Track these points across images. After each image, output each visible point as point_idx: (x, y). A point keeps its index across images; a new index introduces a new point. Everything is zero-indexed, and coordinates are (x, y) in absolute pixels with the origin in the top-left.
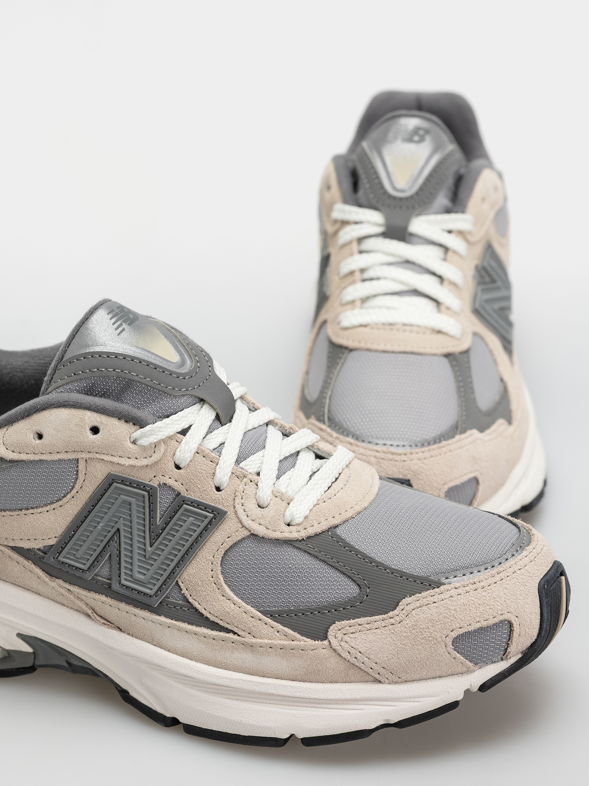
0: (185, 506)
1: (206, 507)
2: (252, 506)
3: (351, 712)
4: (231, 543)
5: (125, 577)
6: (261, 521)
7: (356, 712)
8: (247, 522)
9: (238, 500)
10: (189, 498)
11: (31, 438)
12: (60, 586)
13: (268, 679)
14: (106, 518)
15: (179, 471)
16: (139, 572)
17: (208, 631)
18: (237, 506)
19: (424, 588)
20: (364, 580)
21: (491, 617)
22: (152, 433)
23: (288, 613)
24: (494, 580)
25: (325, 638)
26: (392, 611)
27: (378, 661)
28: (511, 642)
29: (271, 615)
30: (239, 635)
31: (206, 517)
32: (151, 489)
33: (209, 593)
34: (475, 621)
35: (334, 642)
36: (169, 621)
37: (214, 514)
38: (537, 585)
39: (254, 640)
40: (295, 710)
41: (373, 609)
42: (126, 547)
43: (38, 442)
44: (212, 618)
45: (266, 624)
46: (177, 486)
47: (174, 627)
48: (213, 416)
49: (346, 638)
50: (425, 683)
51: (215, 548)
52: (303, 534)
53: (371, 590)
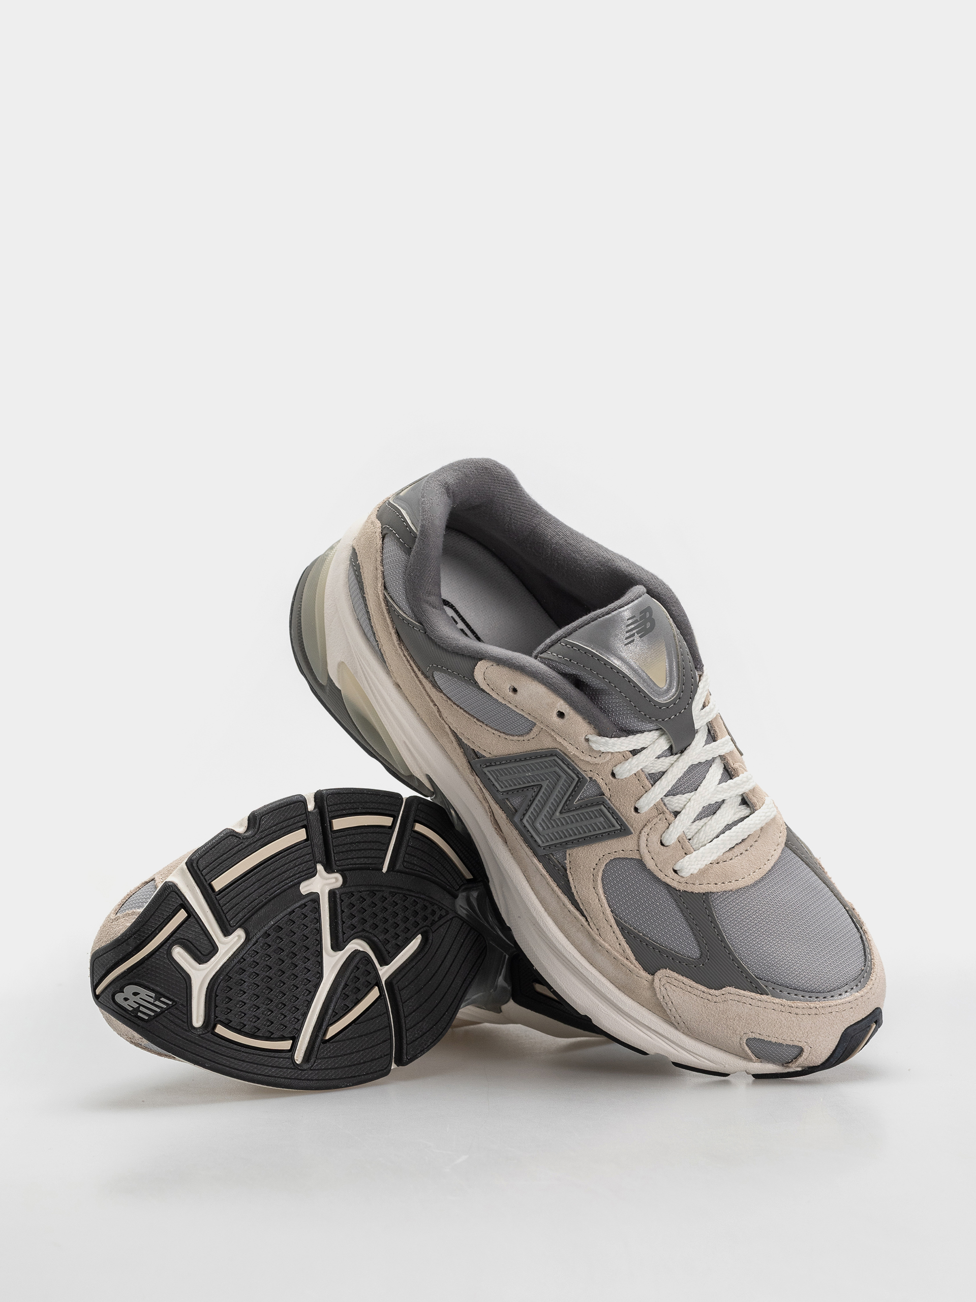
0: (602, 806)
1: (618, 819)
2: (655, 839)
3: (642, 1034)
4: (622, 856)
5: (528, 819)
6: (655, 857)
7: (646, 1036)
8: (644, 850)
9: (646, 830)
10: (609, 803)
11: (507, 687)
12: (476, 782)
13: (593, 968)
14: (536, 772)
15: (613, 779)
16: (540, 824)
17: (568, 903)
18: (643, 833)
19: (750, 988)
20: (708, 951)
21: (789, 1039)
22: (606, 744)
23: (636, 937)
24: (810, 1011)
25: (653, 974)
26: (715, 990)
27: (682, 1017)
28: (795, 1061)
29: (622, 929)
30: (589, 924)
31: (614, 826)
32: (583, 778)
33: (585, 879)
34: (774, 1036)
35: (657, 983)
36: (544, 872)
37: (621, 827)
38: (844, 1030)
39: (597, 938)
40: (601, 1003)
41: (701, 978)
42: (540, 799)
43: (511, 694)
44: (576, 897)
45: (614, 932)
46: (605, 789)
47: (546, 879)
48: (666, 747)
49: (667, 986)
50: (711, 1049)
51: (608, 851)
52: (681, 888)
53: (709, 963)
